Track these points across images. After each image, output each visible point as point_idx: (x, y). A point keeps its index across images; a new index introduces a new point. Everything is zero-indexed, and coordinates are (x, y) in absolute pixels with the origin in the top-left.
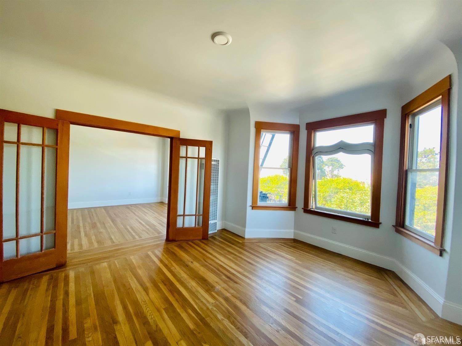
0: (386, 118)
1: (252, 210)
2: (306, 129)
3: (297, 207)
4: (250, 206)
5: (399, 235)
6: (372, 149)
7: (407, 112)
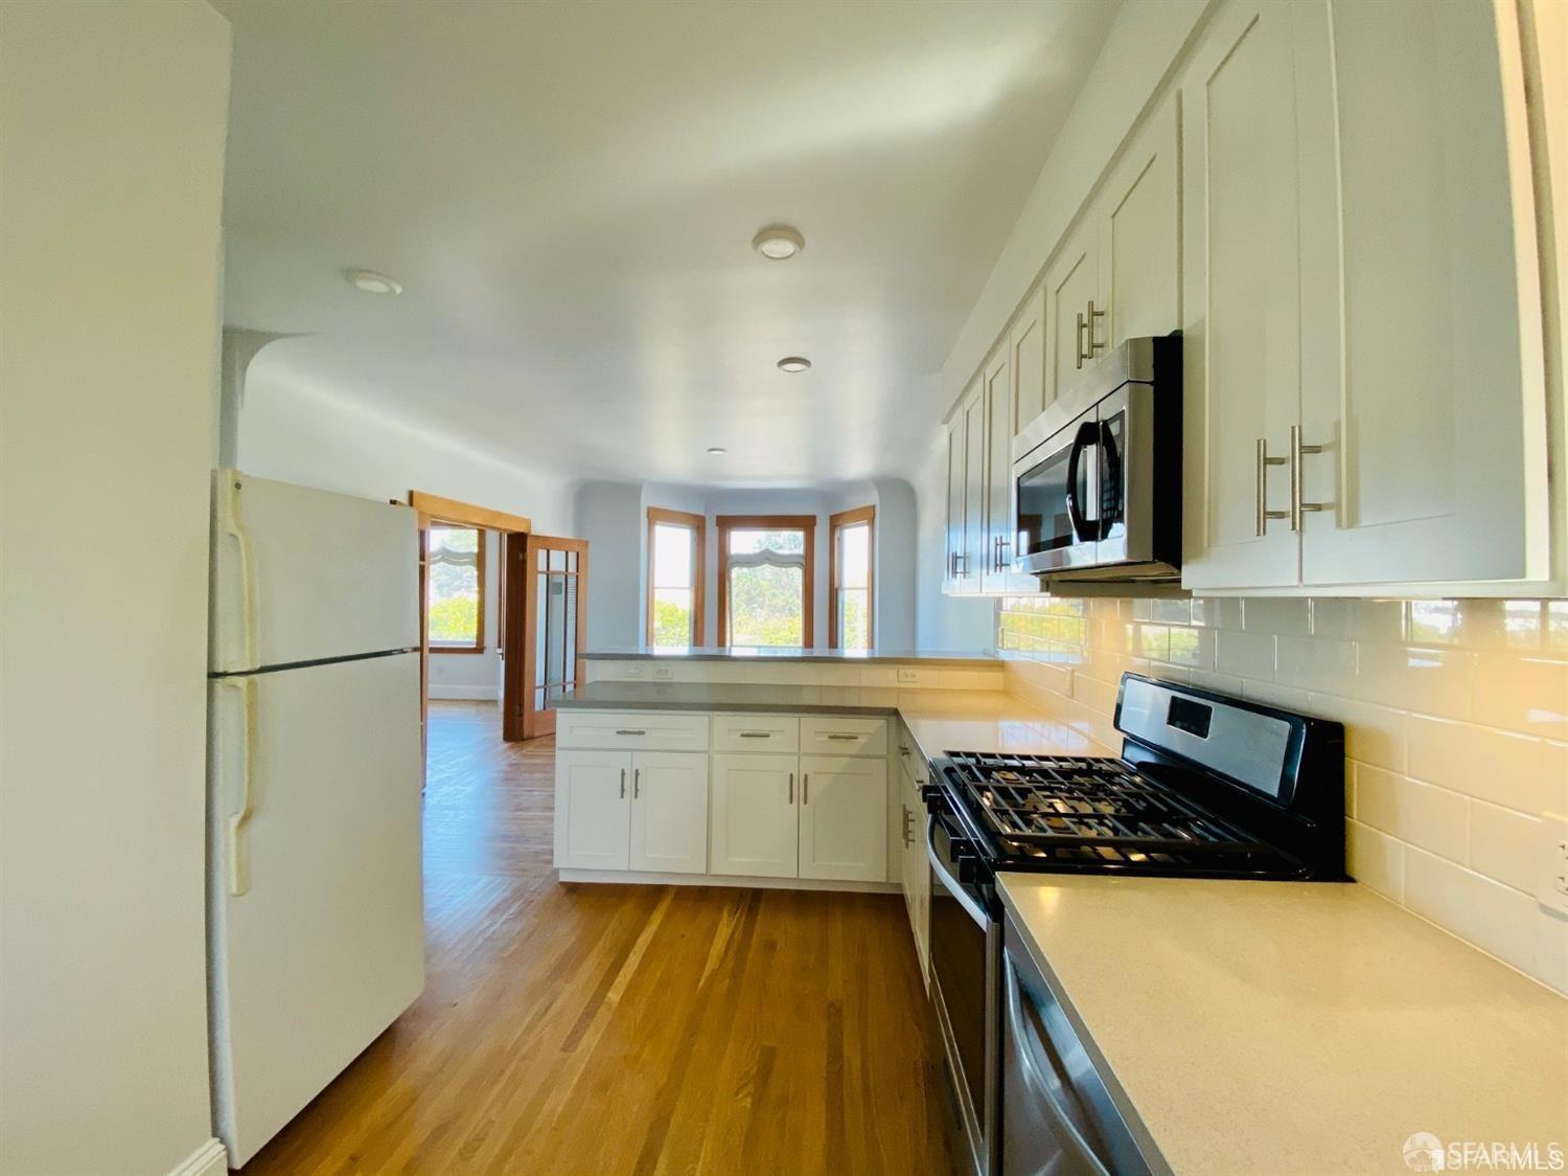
2: (717, 525)
6: (803, 562)
7: (836, 523)
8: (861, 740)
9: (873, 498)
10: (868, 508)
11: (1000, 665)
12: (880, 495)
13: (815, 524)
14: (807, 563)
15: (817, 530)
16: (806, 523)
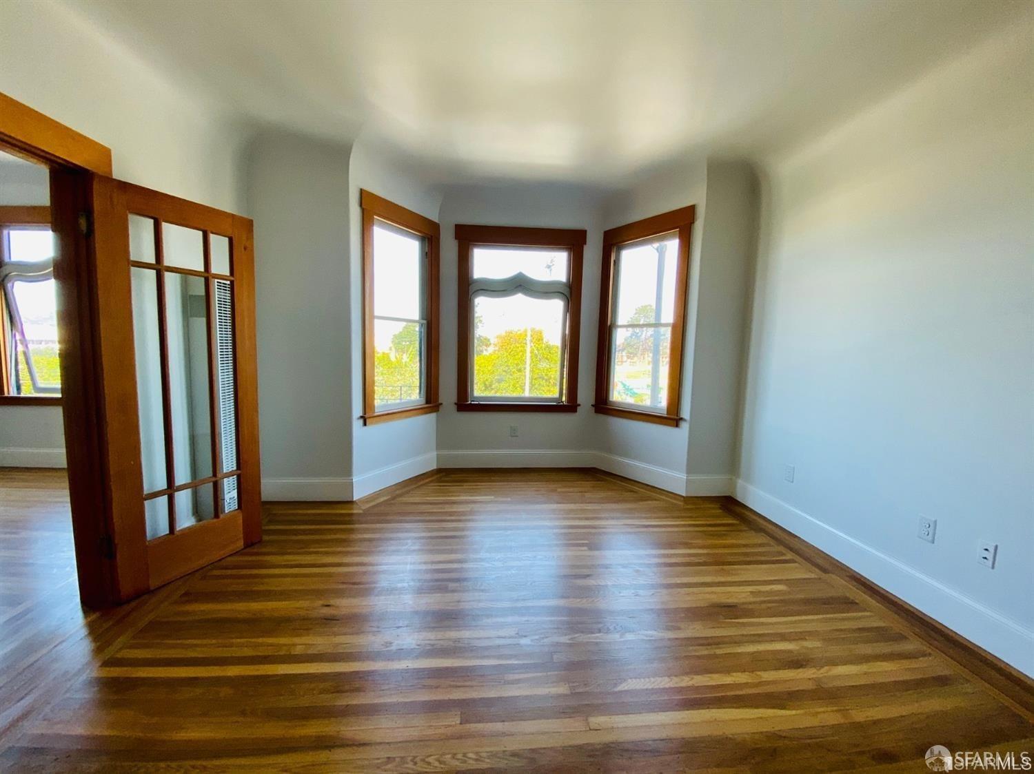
0: (586, 244)
1: (365, 428)
2: (456, 239)
3: (441, 404)
4: (358, 419)
5: (601, 417)
6: (567, 291)
7: (615, 240)
9: (693, 196)
10: (682, 212)
12: (707, 191)
14: (572, 292)
15: (587, 250)
16: (571, 241)
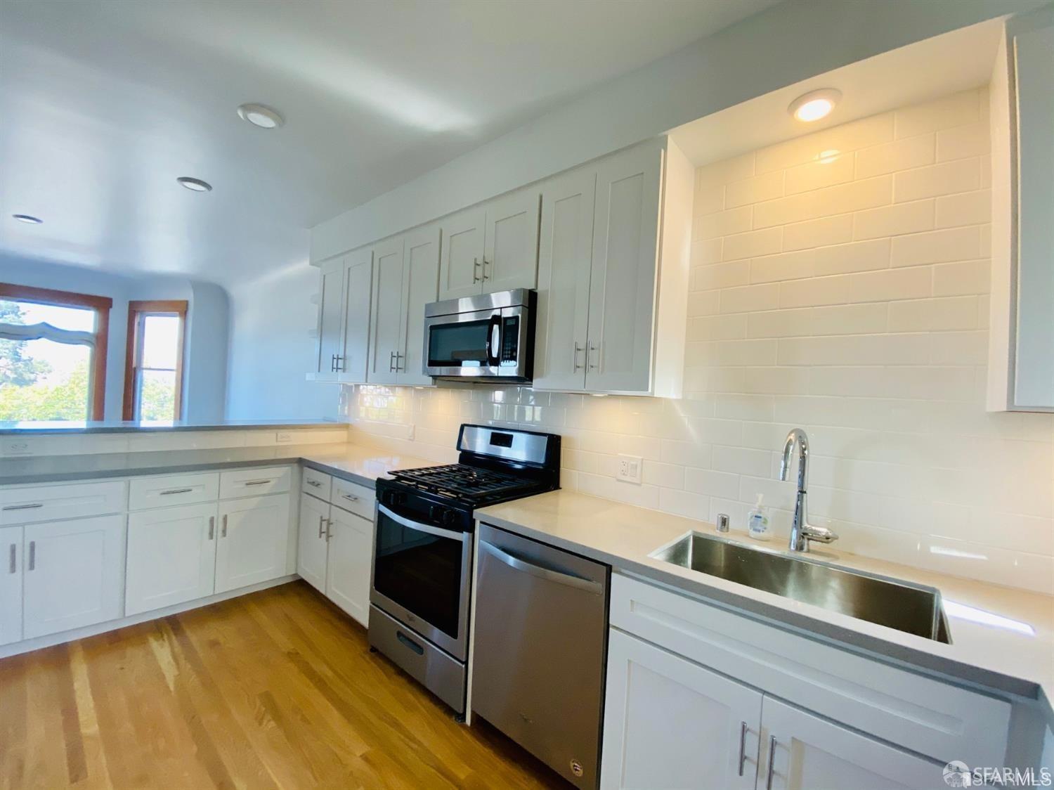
6: (93, 340)
7: (135, 309)
8: (272, 483)
9: (188, 295)
10: (181, 302)
11: (346, 427)
12: (194, 293)
13: (111, 307)
14: (100, 342)
15: (113, 313)
16: (102, 304)
